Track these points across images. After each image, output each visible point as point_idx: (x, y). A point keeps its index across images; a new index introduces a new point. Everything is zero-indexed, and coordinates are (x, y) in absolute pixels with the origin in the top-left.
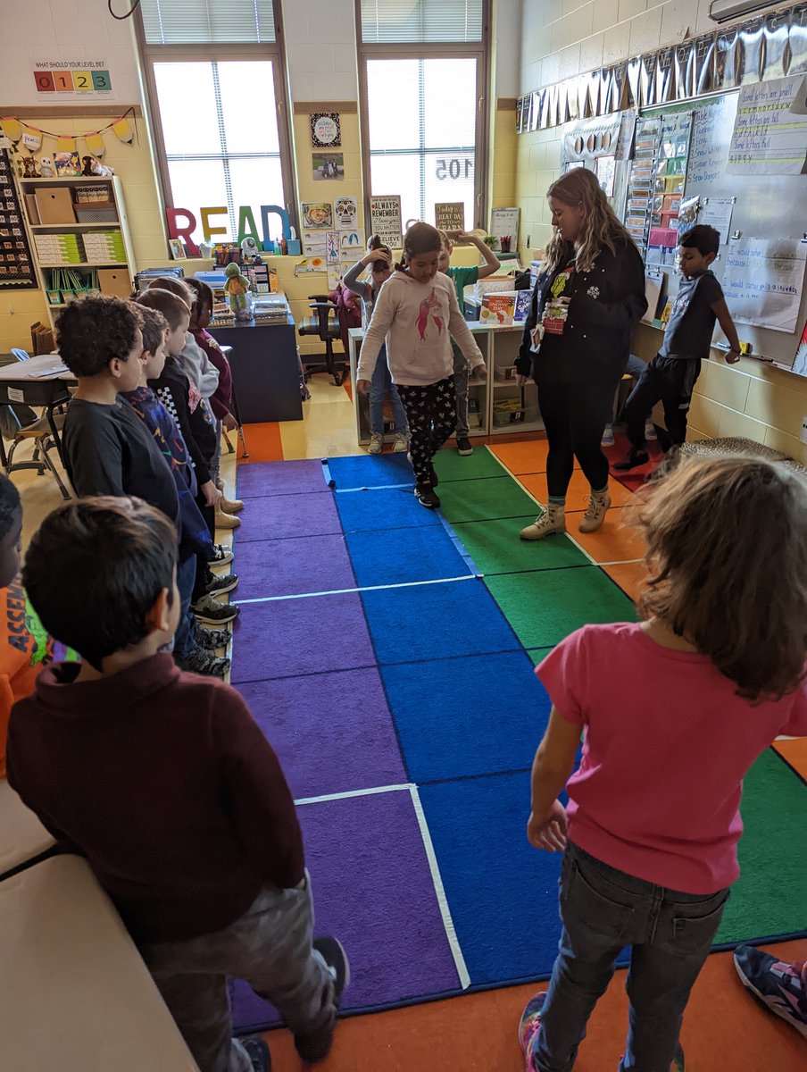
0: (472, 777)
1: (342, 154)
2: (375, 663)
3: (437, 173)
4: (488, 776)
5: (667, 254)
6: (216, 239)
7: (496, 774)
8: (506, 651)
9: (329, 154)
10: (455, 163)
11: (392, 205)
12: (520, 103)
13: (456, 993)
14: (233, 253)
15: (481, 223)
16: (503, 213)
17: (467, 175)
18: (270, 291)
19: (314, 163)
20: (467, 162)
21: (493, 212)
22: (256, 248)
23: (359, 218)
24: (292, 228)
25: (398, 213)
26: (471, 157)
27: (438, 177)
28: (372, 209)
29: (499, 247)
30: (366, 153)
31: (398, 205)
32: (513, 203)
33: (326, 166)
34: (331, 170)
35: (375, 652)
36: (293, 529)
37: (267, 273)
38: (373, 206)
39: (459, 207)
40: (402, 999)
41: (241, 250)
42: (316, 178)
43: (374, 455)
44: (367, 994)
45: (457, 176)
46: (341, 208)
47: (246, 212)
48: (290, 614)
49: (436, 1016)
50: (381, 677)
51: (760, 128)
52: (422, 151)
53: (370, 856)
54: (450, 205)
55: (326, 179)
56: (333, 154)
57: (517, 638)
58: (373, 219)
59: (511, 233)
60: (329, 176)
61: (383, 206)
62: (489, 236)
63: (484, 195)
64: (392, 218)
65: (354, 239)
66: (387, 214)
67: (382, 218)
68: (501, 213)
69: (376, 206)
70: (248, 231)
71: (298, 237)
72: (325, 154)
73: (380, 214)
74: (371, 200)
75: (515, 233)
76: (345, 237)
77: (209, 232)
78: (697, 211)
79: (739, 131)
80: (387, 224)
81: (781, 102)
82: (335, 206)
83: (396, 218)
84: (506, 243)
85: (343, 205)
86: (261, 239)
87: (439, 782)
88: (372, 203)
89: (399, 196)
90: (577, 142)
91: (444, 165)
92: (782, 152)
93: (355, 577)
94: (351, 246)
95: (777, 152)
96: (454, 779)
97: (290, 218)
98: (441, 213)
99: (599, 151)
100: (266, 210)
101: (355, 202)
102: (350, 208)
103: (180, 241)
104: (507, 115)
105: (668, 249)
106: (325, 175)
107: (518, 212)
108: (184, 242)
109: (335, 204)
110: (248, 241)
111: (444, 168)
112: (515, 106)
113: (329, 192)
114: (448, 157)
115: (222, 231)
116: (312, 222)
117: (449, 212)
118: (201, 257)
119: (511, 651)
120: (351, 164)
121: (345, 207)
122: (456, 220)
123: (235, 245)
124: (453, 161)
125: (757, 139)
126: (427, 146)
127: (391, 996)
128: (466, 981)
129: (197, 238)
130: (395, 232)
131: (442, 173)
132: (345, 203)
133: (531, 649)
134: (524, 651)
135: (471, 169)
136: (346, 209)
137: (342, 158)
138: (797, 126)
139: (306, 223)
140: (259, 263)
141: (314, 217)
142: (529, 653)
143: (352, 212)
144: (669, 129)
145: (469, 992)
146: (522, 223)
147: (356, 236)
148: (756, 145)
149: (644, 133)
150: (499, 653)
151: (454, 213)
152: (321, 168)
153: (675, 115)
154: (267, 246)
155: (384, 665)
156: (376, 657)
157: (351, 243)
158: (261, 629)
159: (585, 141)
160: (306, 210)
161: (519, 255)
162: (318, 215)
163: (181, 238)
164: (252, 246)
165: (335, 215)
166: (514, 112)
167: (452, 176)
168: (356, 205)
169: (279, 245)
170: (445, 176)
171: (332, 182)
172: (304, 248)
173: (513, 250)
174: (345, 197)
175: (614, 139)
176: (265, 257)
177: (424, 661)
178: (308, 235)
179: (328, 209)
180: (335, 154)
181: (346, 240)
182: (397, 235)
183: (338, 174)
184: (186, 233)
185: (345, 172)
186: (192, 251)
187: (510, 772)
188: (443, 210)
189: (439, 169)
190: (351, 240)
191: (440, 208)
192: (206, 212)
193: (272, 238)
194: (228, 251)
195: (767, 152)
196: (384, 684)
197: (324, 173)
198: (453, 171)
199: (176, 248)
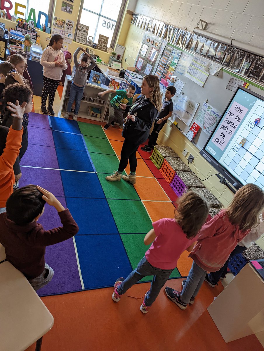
0: (89, 235)
1: (73, 6)
2: (64, 196)
3: (103, 25)
4: (93, 235)
5: (164, 88)
6: (19, 16)
7: (95, 235)
8: (101, 198)
9: (69, 4)
10: (109, 24)
11: (85, 29)
12: (134, 15)
13: (81, 290)
14: (25, 24)
15: (112, 46)
16: (120, 47)
17: (112, 29)
18: (36, 43)
19: (62, 5)
20: (113, 25)
21: (117, 45)
22: (34, 25)
23: (73, 29)
24: (49, 23)
25: (87, 32)
26: (115, 24)
27: (103, 26)
28: (78, 28)
29: (116, 57)
30: (81, 8)
31: (88, 30)
32: (124, 45)
33: (67, 7)
34: (68, 9)
35: (64, 192)
36: (38, 142)
37: (36, 36)
38: (79, 27)
39: (107, 38)
40: (67, 292)
41: (28, 24)
42: (62, 10)
43: (66, 119)
44: (59, 290)
45: (109, 28)
46: (68, 24)
47: (33, 11)
48: (37, 174)
49: (75, 296)
50: (66, 201)
51: (196, 68)
52: (100, 15)
53: (61, 254)
54: (104, 37)
55: (66, 12)
56: (70, 4)
57: (105, 195)
58: (78, 31)
59: (121, 54)
60: (67, 11)
61: (82, 28)
62: (114, 52)
63: (116, 38)
64: (85, 33)
65: (70, 35)
66: (83, 31)
67: (81, 32)
68: (119, 46)
69: (80, 27)
70: (32, 18)
71: (50, 27)
72: (67, 3)
73: (81, 30)
74: (79, 24)
75: (122, 55)
76: (67, 34)
77: (17, 12)
78: (175, 81)
79: (191, 66)
80: (82, 35)
81: (203, 64)
82: (66, 22)
83: (86, 34)
84: (119, 57)
85: (69, 23)
86: (37, 22)
87: (80, 235)
88: (79, 26)
89: (89, 27)
90: (148, 39)
91: (106, 23)
92: (199, 78)
93: (59, 165)
94: (68, 38)
95: (198, 77)
96: (84, 235)
97: (49, 19)
98: (101, 38)
99: (154, 46)
100: (41, 13)
101: (73, 23)
102: (71, 25)
103: (4, 11)
104: (129, 16)
105: (165, 87)
106: (65, 10)
107: (125, 49)
108: (6, 12)
109: (66, 21)
110: (32, 22)
111: (105, 24)
112: (132, 15)
113: (65, 16)
114: (108, 21)
115: (22, 14)
116: (57, 24)
117: (103, 39)
118: (12, 20)
119: (103, 198)
120: (75, 10)
121: (70, 24)
122: (105, 42)
123: (26, 21)
124: (109, 23)
125: (195, 71)
126: (102, 14)
127: (64, 291)
128: (83, 288)
129: (12, 12)
130: (84, 38)
131: (104, 25)
132: (70, 22)
133: (108, 199)
134: (106, 199)
135: (114, 28)
136: (70, 25)
137: (73, 7)
138: (205, 73)
139: (54, 24)
140: (34, 31)
141: (58, 23)
142: (107, 200)
143: (72, 26)
144: (174, 53)
145: (84, 290)
146: (125, 53)
147: (71, 35)
148: (194, 72)
149: (167, 50)
150: (99, 199)
151: (105, 40)
152: (65, 7)
153: (177, 50)
154: (38, 26)
155: (67, 197)
156: (64, 194)
157: (69, 37)
158: (28, 177)
159: (151, 40)
160: (56, 19)
161: (122, 62)
162: (59, 23)
163: (5, 10)
164: (33, 24)
165: (66, 25)
166: (131, 16)
167: (107, 27)
168: (73, 25)
169: (43, 27)
170: (105, 26)
171: (67, 14)
172: (52, 32)
173: (120, 60)
174: (70, 20)
175: (159, 45)
176: (36, 30)
177: (79, 198)
178: (54, 28)
179: (63, 22)
180: (71, 5)
181: (67, 35)
182: (85, 40)
183: (70, 12)
184: (8, 9)
185: (73, 12)
186: (9, 17)
187: (99, 234)
188: (102, 37)
189: (103, 23)
190: (69, 35)
191: (101, 36)
192: (17, 5)
193: (41, 23)
194: (23, 23)
195: (196, 76)
196: (66, 203)
197: (65, 9)
198: (108, 26)
199: (2, 13)
